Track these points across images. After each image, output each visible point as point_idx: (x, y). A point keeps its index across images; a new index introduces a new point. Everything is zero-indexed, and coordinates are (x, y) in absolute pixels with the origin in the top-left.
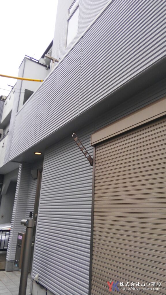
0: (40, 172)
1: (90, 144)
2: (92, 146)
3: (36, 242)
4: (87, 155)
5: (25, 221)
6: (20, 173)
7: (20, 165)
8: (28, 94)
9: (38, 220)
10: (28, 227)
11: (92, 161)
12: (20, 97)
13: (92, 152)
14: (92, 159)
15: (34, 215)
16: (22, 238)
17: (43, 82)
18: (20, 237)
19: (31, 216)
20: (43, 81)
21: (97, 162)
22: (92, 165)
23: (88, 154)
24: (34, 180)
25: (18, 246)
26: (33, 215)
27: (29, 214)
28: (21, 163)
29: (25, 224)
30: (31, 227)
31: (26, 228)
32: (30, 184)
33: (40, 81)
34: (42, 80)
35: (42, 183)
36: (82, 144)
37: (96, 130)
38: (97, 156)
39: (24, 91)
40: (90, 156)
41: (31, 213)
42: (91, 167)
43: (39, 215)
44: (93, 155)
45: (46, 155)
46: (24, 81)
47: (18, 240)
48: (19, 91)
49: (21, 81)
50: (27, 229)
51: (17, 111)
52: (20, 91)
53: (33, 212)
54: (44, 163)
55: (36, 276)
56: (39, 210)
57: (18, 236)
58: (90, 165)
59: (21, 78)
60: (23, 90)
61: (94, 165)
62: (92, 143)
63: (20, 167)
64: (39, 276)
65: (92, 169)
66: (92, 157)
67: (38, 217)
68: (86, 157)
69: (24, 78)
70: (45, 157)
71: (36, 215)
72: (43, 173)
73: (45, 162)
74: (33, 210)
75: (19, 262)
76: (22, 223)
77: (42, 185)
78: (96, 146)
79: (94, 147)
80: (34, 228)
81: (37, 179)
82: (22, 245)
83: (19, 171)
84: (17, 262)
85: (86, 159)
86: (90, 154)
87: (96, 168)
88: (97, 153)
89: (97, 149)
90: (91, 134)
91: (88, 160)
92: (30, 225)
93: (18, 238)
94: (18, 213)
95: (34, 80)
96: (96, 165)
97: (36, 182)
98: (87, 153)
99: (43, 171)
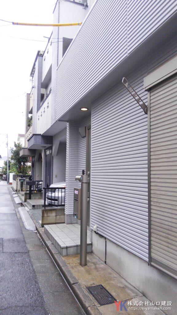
0: (88, 130)
1: (143, 89)
2: (146, 91)
3: (91, 196)
4: (141, 103)
5: (79, 177)
6: (68, 132)
7: (67, 124)
8: (67, 43)
9: (91, 176)
10: (82, 183)
11: (146, 109)
12: (58, 48)
13: (146, 98)
14: (146, 106)
15: (87, 173)
16: (78, 193)
17: (82, 25)
18: (76, 192)
19: (83, 173)
20: (82, 23)
21: (152, 109)
22: (146, 113)
23: (142, 101)
24: (82, 138)
25: (76, 200)
26: (85, 172)
27: (82, 172)
28: (67, 121)
29: (80, 180)
30: (86, 182)
31: (80, 183)
32: (80, 144)
33: (79, 24)
34: (80, 22)
35: (92, 139)
36: (134, 91)
37: (150, 71)
38: (152, 101)
39: (62, 40)
40: (144, 103)
41: (83, 171)
42: (146, 116)
43: (91, 171)
44: (147, 102)
45: (93, 110)
46: (60, 27)
47: (75, 195)
48: (56, 40)
49: (57, 27)
50: (82, 185)
51: (58, 65)
52: (58, 40)
53: (85, 170)
54: (91, 119)
55: (95, 227)
56: (91, 166)
57: (74, 191)
58: (144, 113)
59: (57, 24)
60: (60, 39)
61: (149, 112)
62: (145, 88)
63: (67, 126)
64: (97, 227)
65: (147, 117)
66: (146, 104)
67: (91, 174)
68: (140, 105)
69: (60, 23)
70: (92, 113)
71: (88, 172)
72: (92, 130)
73: (93, 118)
74: (85, 168)
75: (78, 214)
76: (76, 179)
77: (92, 142)
78: (150, 90)
79: (148, 91)
80: (88, 184)
81: (85, 137)
82: (79, 199)
83: (67, 130)
84: (76, 214)
85: (140, 107)
86: (144, 101)
87: (152, 116)
88: (152, 98)
89: (152, 94)
90: (143, 78)
91: (142, 108)
92: (85, 181)
93: (74, 192)
94: (71, 171)
95: (71, 25)
96: (152, 113)
97: (84, 141)
98: (140, 100)
99: (92, 127)
